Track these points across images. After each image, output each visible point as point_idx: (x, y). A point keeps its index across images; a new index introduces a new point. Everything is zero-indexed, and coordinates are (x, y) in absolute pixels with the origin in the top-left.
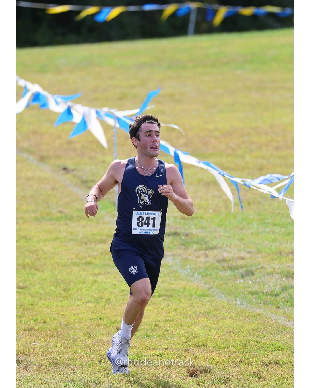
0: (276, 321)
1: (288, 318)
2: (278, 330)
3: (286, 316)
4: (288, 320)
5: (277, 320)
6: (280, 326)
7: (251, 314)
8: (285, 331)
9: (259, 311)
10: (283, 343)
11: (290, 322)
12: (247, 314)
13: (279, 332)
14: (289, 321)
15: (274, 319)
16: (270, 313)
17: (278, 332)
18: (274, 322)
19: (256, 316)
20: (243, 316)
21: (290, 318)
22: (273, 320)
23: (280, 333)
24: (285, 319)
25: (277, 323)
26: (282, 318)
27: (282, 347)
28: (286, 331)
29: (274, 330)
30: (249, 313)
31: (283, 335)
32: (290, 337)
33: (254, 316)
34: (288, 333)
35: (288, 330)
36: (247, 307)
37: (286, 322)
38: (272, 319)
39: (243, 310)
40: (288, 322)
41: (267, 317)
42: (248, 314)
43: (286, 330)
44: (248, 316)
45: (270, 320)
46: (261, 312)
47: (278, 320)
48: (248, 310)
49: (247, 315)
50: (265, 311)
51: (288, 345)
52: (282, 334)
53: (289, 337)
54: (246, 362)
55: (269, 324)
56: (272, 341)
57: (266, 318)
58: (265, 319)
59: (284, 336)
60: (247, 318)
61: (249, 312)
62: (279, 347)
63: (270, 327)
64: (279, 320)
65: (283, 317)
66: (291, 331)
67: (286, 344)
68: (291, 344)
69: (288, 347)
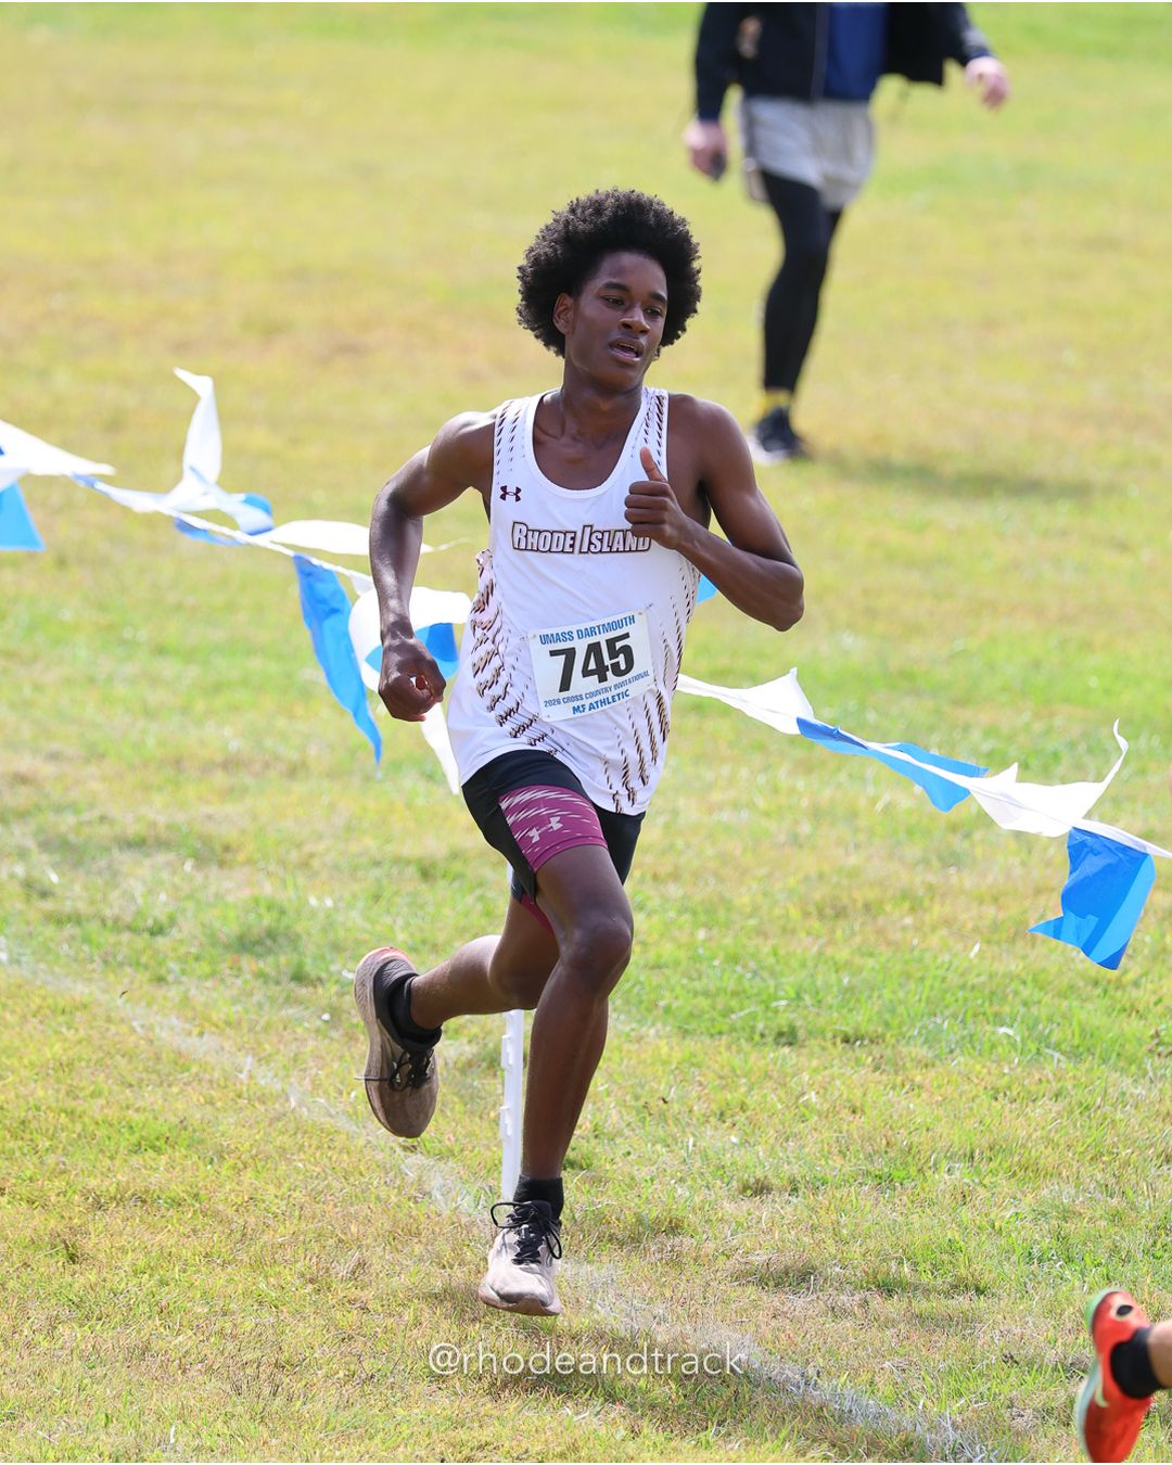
0: (151, 1035)
1: (197, 1022)
2: (154, 1071)
3: (190, 1015)
4: (196, 1031)
5: (151, 1028)
6: (164, 1056)
7: (50, 1001)
8: (183, 1072)
9: (82, 991)
10: (177, 1121)
11: (205, 1038)
12: (34, 1002)
13: (159, 1076)
14: (201, 1034)
15: (142, 1026)
16: (127, 1001)
17: (154, 1077)
18: (142, 1038)
19: (71, 1012)
20: (18, 1009)
21: (207, 1025)
22: (138, 1029)
23: (164, 1082)
24: (187, 1026)
25: (152, 1041)
26: (174, 1021)
27: (168, 1138)
28: (186, 1074)
29: (141, 1068)
30: (44, 998)
31: (175, 1090)
32: (202, 1100)
33: (63, 1012)
34: (195, 1084)
35: (194, 1069)
36: (35, 973)
37: (189, 1040)
38: (135, 1024)
39: (20, 987)
40: (197, 1039)
41: (113, 1015)
42: (38, 1001)
43: (188, 1070)
44: (40, 1007)
45: (124, 1029)
46: (90, 994)
47: (157, 1030)
48: (41, 987)
49: (33, 1007)
50: (105, 991)
51: (194, 1131)
52: (170, 1086)
53: (198, 1100)
54: (24, 1191)
55: (120, 1042)
56: (130, 1112)
57: (109, 1020)
58: (106, 1025)
59: (178, 1094)
60: (35, 1016)
61: (43, 992)
62: (157, 1139)
63: (123, 1056)
64: (161, 1028)
65: (178, 1018)
66: (207, 1077)
67: (185, 1129)
68: (205, 1126)
69: (192, 1138)
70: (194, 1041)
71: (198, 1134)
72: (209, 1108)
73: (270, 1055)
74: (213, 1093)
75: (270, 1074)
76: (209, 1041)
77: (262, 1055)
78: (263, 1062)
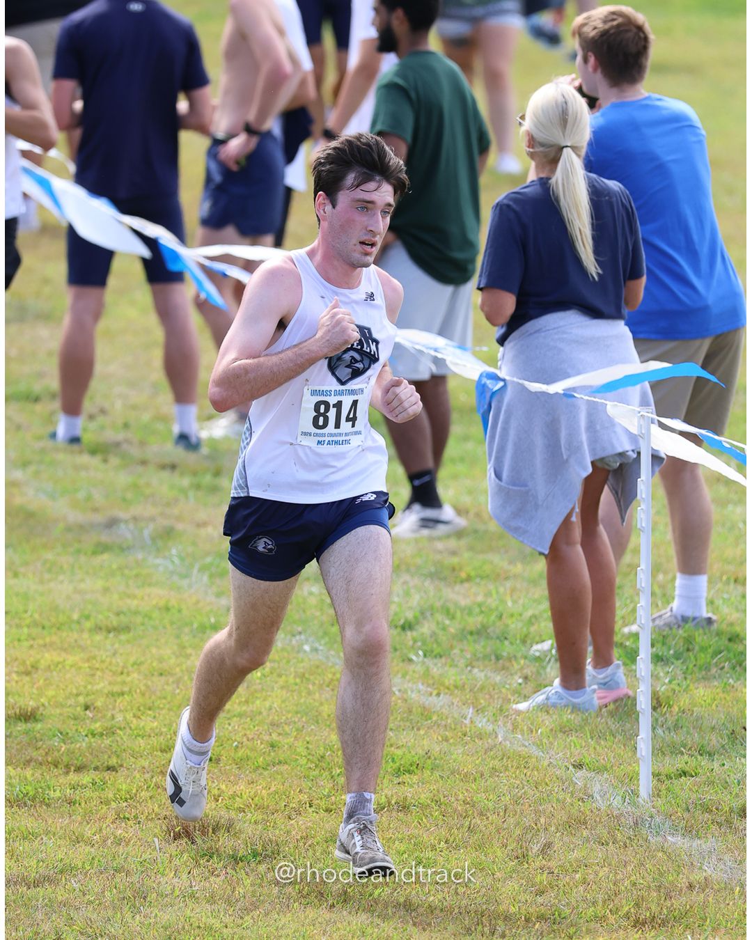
0: (405, 696)
1: (435, 687)
2: (408, 720)
3: (431, 682)
4: (435, 692)
5: (405, 691)
6: (414, 710)
8: (427, 720)
10: (421, 752)
11: (441, 698)
13: (411, 723)
14: (438, 695)
15: (400, 691)
17: (408, 724)
18: (399, 698)
20: (317, 682)
21: (442, 688)
22: (397, 692)
23: (415, 727)
24: (429, 689)
25: (406, 700)
26: (420, 686)
27: (418, 764)
28: (430, 722)
29: (399, 719)
30: (334, 674)
31: (422, 732)
32: (440, 738)
34: (435, 728)
35: (435, 718)
36: (327, 658)
37: (430, 699)
39: (318, 667)
40: (435, 698)
42: (330, 676)
43: (430, 719)
44: (332, 680)
47: (409, 693)
48: (332, 667)
49: (327, 680)
51: (435, 759)
52: (418, 729)
53: (437, 739)
54: (323, 804)
56: (393, 748)
59: (424, 735)
60: (328, 686)
61: (333, 670)
62: (411, 765)
64: (412, 692)
65: (423, 684)
66: (443, 723)
67: (429, 758)
68: (442, 756)
69: (434, 763)
70: (433, 699)
71: (437, 761)
72: (445, 743)
73: (484, 707)
74: (447, 733)
75: (485, 720)
76: (444, 699)
77: (479, 707)
78: (479, 712)
